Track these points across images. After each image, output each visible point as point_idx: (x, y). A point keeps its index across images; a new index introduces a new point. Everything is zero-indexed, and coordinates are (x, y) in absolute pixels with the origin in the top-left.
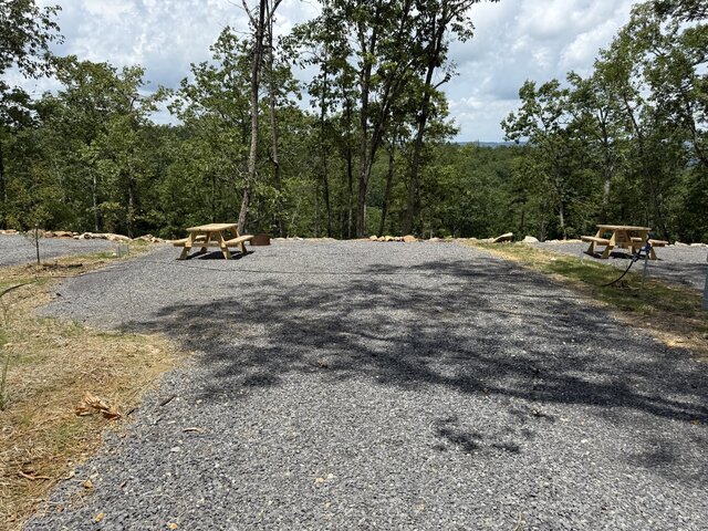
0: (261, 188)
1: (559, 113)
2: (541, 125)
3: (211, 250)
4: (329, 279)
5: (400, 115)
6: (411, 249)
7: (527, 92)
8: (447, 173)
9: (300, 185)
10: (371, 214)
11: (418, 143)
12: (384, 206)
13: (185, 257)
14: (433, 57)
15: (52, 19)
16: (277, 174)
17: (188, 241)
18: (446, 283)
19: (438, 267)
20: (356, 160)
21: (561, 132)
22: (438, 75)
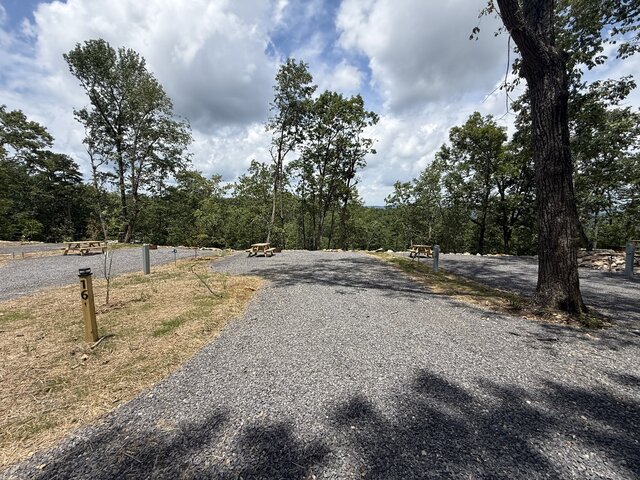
0: (276, 229)
1: (409, 196)
2: (401, 201)
3: (258, 254)
4: (306, 263)
5: (336, 197)
6: (340, 253)
7: (397, 185)
8: (359, 222)
9: (291, 227)
10: (323, 240)
11: (344, 209)
12: (330, 237)
13: (249, 256)
14: (350, 175)
15: (190, 158)
16: (282, 221)
17: (251, 250)
18: (350, 264)
19: (347, 260)
20: (317, 216)
21: (410, 204)
22: (352, 181)
